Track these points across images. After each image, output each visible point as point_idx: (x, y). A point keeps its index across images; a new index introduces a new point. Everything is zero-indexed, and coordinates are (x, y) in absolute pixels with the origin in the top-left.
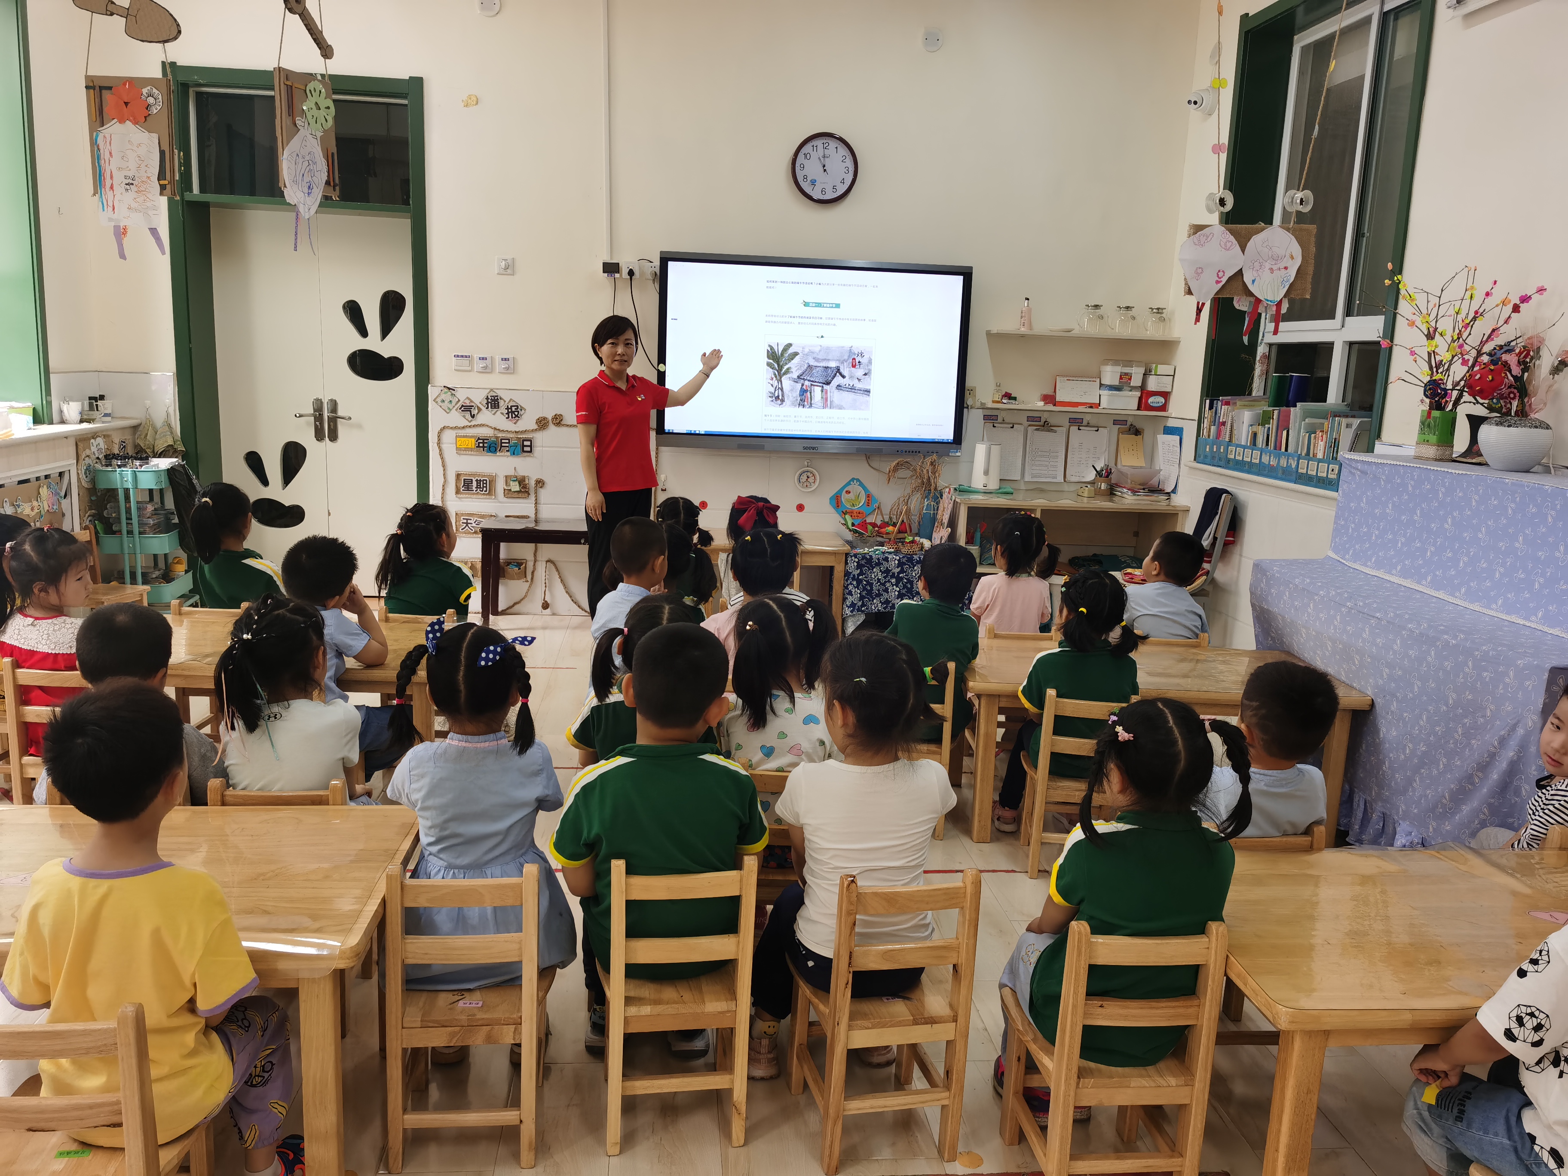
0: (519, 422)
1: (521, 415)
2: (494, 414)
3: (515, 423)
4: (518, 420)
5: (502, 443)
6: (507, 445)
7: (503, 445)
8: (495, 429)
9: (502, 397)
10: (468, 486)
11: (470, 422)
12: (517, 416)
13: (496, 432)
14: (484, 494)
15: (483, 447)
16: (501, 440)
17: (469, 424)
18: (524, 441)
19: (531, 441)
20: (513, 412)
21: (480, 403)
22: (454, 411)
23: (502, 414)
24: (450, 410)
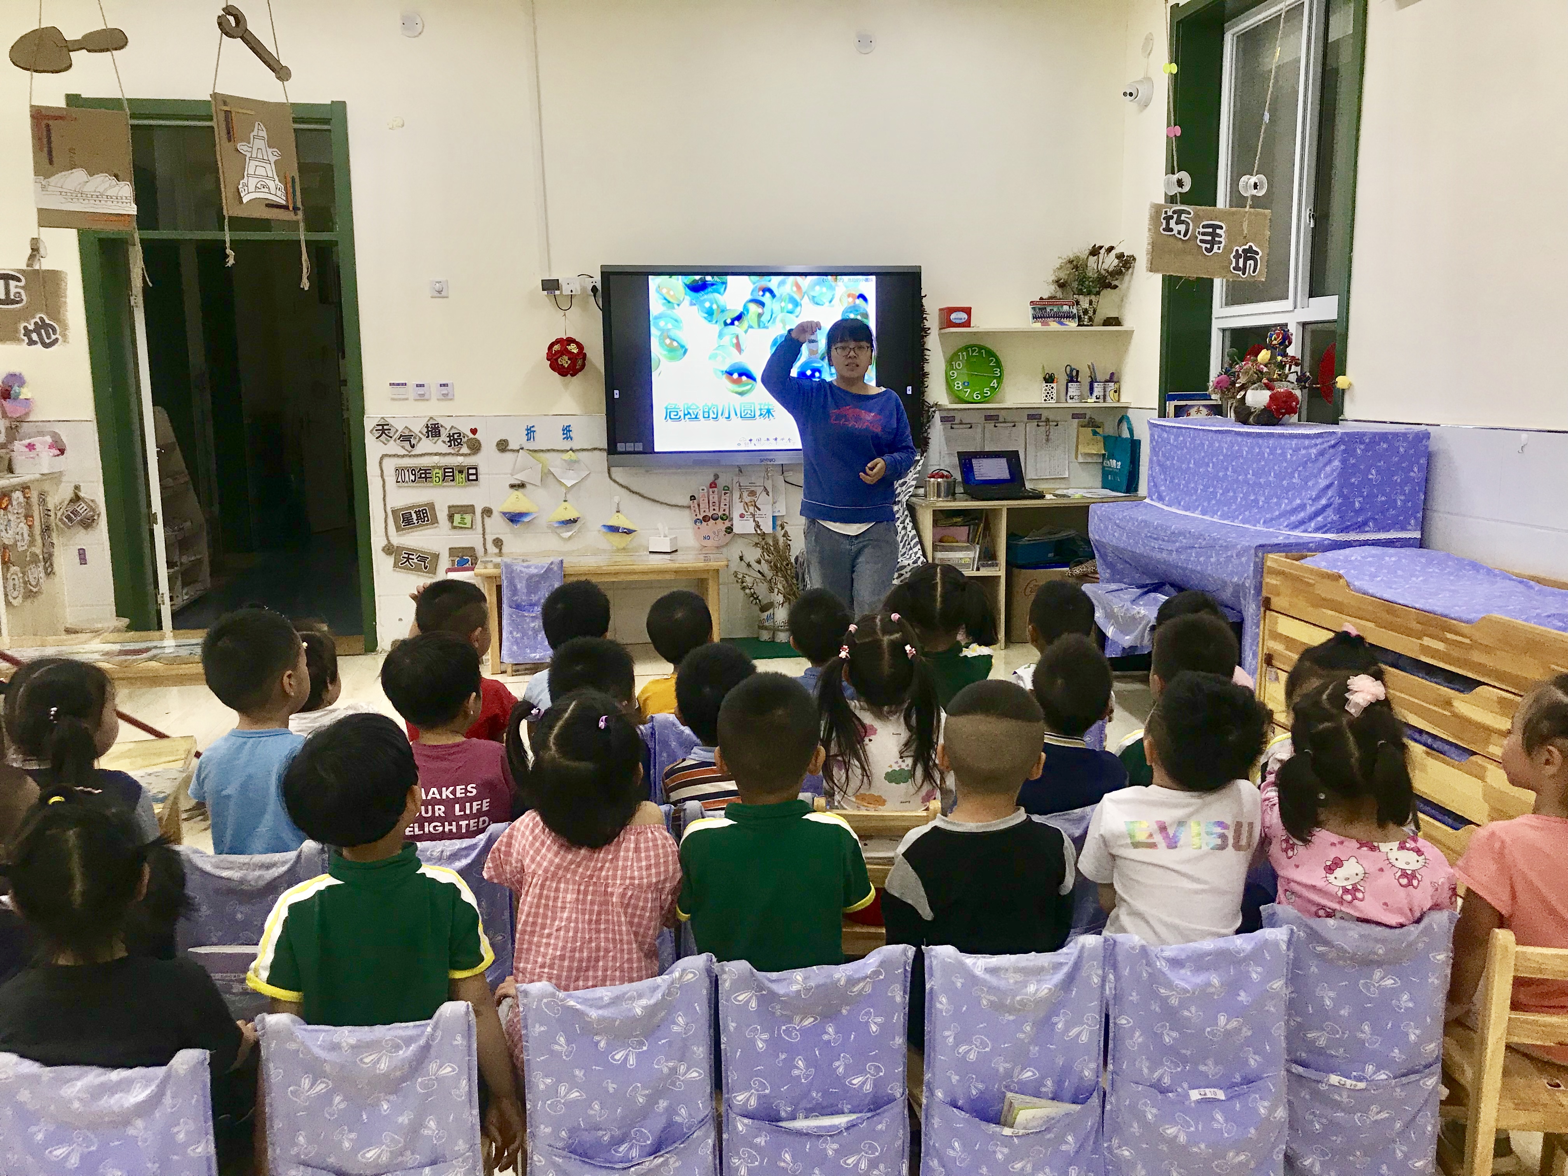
0: (462, 450)
1: (464, 443)
2: (435, 443)
3: (458, 451)
4: (460, 448)
9: (443, 424)
10: (407, 520)
11: (410, 452)
12: (459, 444)
14: (425, 526)
17: (410, 454)
18: (468, 469)
19: (476, 469)
20: (455, 440)
21: (420, 432)
22: (392, 442)
23: (444, 442)
24: (388, 441)
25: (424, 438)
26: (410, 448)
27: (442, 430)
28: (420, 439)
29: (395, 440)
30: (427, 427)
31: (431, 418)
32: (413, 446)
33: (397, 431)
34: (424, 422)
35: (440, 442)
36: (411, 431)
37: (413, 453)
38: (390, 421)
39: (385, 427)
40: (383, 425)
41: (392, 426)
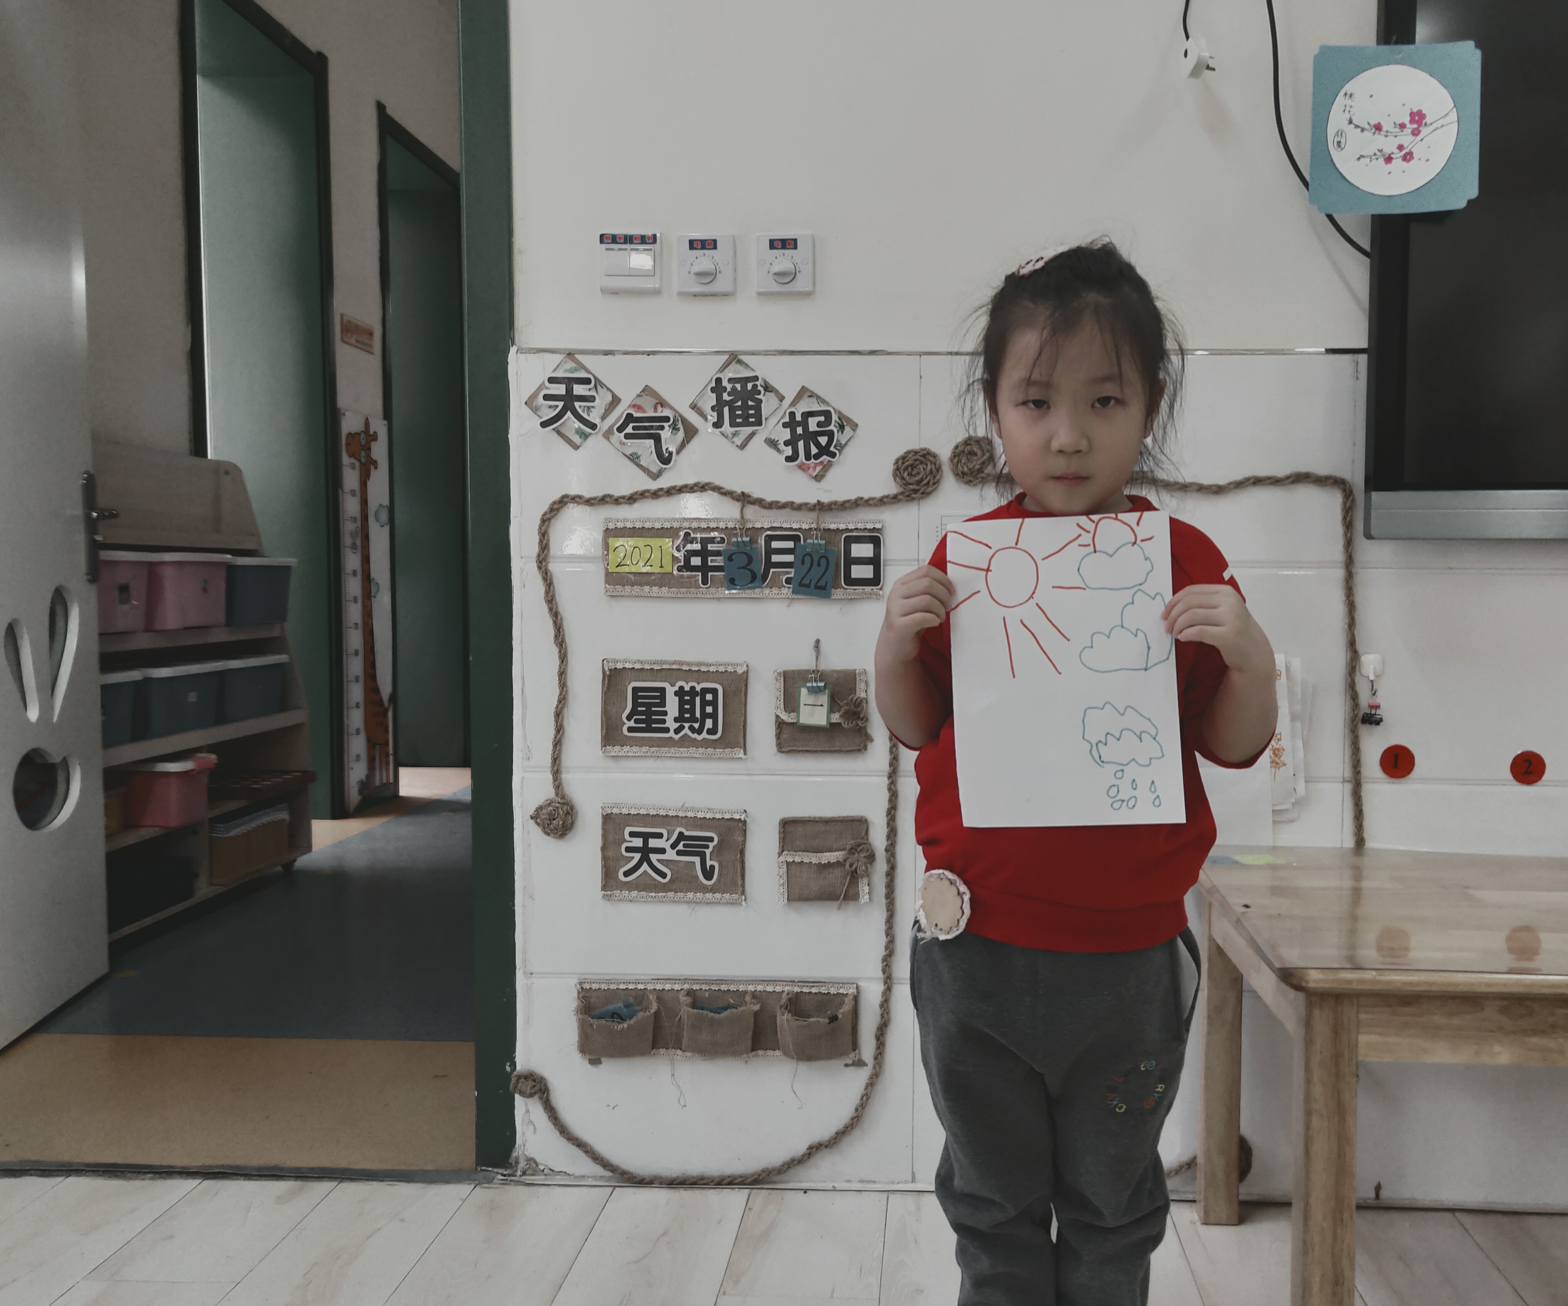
0: (832, 474)
1: (841, 447)
2: (742, 447)
3: (818, 478)
4: (829, 465)
5: (770, 552)
6: (789, 558)
7: (775, 558)
8: (744, 499)
9: (773, 382)
10: (649, 713)
11: (655, 476)
12: (824, 451)
13: (751, 512)
14: (706, 744)
15: (704, 569)
16: (770, 539)
17: (653, 485)
18: (849, 541)
19: (876, 542)
20: (811, 437)
21: (694, 407)
22: (596, 441)
23: (772, 443)
24: (585, 436)
25: (705, 428)
26: (655, 464)
27: (768, 403)
28: (691, 432)
29: (607, 435)
30: (718, 388)
31: (734, 358)
32: (665, 459)
33: (616, 401)
34: (710, 369)
35: (758, 442)
36: (662, 403)
37: (664, 482)
38: (596, 366)
39: (579, 390)
40: (569, 382)
41: (599, 383)
